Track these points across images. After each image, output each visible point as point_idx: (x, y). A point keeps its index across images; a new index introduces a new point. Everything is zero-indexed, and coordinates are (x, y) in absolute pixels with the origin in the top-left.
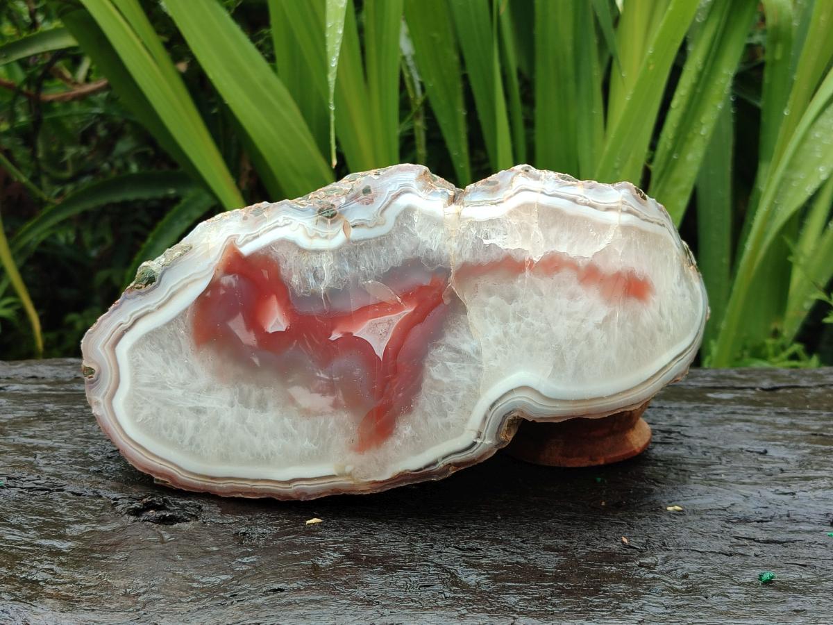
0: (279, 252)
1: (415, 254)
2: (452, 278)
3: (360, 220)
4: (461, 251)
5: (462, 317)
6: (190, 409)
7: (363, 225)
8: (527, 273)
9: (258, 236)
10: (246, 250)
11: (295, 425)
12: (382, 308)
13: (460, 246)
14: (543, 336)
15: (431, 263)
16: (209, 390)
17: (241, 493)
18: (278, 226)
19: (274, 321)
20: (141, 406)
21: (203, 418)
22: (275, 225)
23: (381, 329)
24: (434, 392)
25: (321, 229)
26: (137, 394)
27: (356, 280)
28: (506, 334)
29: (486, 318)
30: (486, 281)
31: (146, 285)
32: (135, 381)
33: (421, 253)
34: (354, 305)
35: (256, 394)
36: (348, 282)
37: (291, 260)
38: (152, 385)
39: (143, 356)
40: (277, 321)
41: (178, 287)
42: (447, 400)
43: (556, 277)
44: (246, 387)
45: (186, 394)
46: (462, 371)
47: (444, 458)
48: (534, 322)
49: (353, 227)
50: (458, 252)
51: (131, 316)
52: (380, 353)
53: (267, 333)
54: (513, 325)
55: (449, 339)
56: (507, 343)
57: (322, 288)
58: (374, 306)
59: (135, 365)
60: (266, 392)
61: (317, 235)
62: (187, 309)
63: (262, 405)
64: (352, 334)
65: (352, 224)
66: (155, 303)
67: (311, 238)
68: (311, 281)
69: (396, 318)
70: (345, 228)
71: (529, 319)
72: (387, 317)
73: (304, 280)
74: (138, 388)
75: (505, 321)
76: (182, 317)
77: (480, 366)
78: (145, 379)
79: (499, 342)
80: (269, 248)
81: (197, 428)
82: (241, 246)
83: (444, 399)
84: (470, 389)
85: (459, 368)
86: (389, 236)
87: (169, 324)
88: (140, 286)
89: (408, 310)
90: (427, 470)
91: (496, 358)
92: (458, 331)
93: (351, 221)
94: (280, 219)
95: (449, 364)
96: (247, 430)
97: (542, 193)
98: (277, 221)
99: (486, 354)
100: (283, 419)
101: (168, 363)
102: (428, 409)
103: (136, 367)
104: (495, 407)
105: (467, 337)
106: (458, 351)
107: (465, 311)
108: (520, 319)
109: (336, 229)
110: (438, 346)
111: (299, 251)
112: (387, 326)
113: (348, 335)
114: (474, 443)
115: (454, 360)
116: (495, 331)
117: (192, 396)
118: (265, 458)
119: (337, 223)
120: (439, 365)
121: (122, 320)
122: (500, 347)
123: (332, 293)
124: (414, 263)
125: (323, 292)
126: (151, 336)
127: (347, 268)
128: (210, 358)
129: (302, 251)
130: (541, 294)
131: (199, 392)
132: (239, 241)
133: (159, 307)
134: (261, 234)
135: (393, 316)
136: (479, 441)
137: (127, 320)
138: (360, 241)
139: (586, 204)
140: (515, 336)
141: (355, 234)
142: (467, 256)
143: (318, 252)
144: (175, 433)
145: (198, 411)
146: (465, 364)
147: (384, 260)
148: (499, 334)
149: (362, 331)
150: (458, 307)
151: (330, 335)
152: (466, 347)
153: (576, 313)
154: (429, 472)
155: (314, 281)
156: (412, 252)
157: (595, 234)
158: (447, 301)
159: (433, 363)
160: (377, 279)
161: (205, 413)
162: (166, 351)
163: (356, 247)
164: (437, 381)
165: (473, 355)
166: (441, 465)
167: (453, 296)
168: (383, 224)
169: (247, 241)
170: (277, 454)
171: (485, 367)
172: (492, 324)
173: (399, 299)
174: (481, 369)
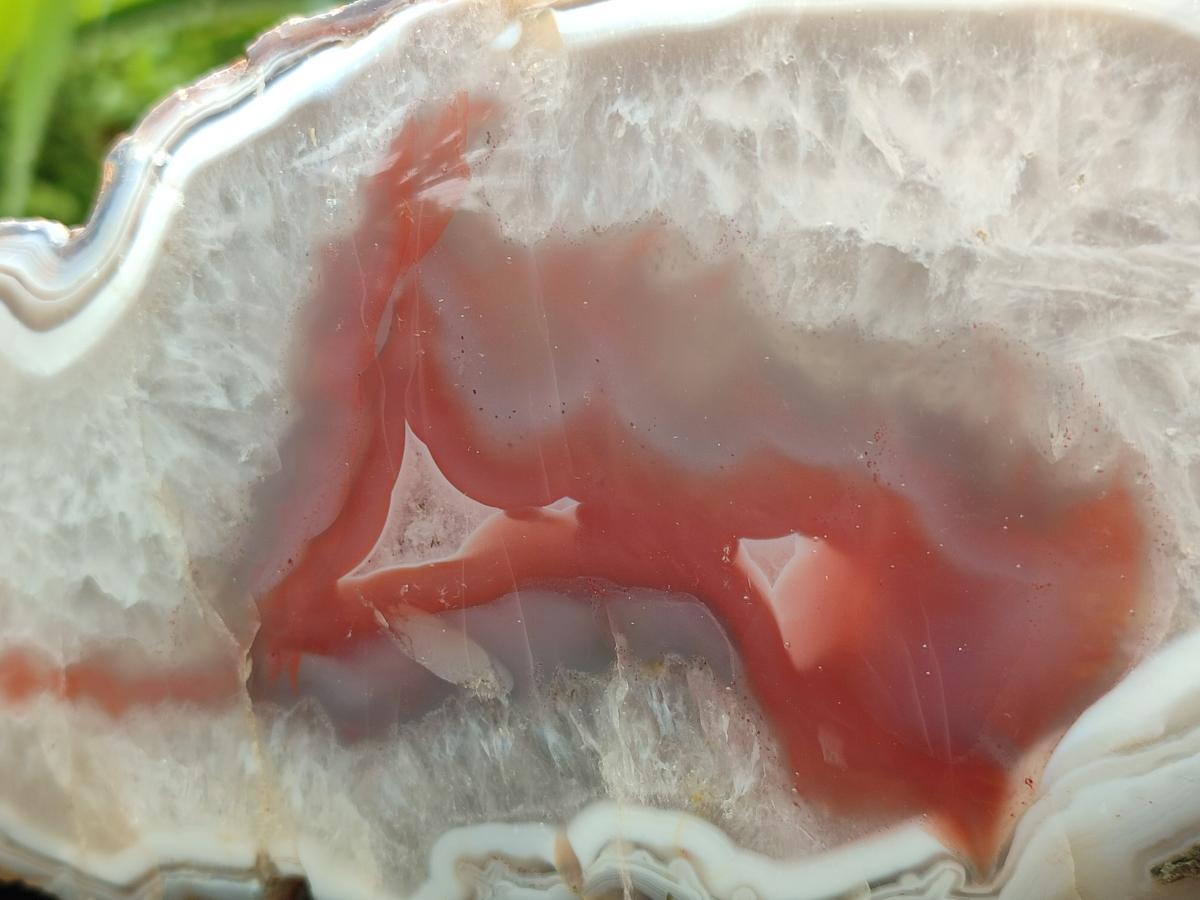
0: (787, 816)
2: (245, 672)
3: (532, 886)
6: (1152, 235)
7: (522, 871)
10: (921, 839)
12: (432, 594)
13: (238, 758)
16: (1068, 316)
19: (785, 573)
21: (1087, 197)
23: (423, 528)
25: (654, 877)
27: (521, 694)
28: (93, 488)
30: (158, 650)
34: (519, 615)
37: (744, 781)
40: (772, 576)
45: (1172, 296)
47: (250, 96)
49: (548, 869)
50: (241, 745)
52: (416, 452)
53: (808, 532)
54: (78, 515)
58: (456, 604)
61: (661, 857)
64: (510, 517)
65: (553, 877)
67: (685, 854)
68: (662, 709)
69: (383, 559)
70: (573, 867)
71: (41, 526)
72: (413, 562)
73: (693, 715)
77: (145, 395)
80: (838, 837)
81: (1127, 149)
82: (943, 857)
84: (168, 321)
85: (196, 388)
89: (348, 579)
90: (299, 52)
93: (557, 887)
96: (895, 157)
105: (186, 482)
106: (209, 440)
107: (199, 570)
108: (64, 530)
109: (600, 868)
111: (720, 812)
112: (408, 536)
113: (521, 509)
114: (172, 148)
115: (216, 414)
116: (120, 495)
117: (1144, 288)
119: (602, 887)
120: (248, 400)
124: (357, 728)
125: (619, 666)
127: (552, 737)
129: (713, 816)
131: (1114, 304)
132: (949, 875)
135: (392, 565)
138: (527, 818)
140: (69, 483)
141: (538, 841)
143: (657, 803)
147: (443, 748)
148: (106, 488)
149: (476, 522)
151: (577, 514)
152: (182, 448)
154: (292, 48)
155: (655, 706)
158: (247, 602)
160: (456, 692)
163: (534, 801)
164: (256, 348)
166: (262, 72)
168: (463, 861)
169: (921, 870)
170: (769, 72)
171: (133, 391)
172: (124, 521)
173: (382, 620)
174: (143, 383)
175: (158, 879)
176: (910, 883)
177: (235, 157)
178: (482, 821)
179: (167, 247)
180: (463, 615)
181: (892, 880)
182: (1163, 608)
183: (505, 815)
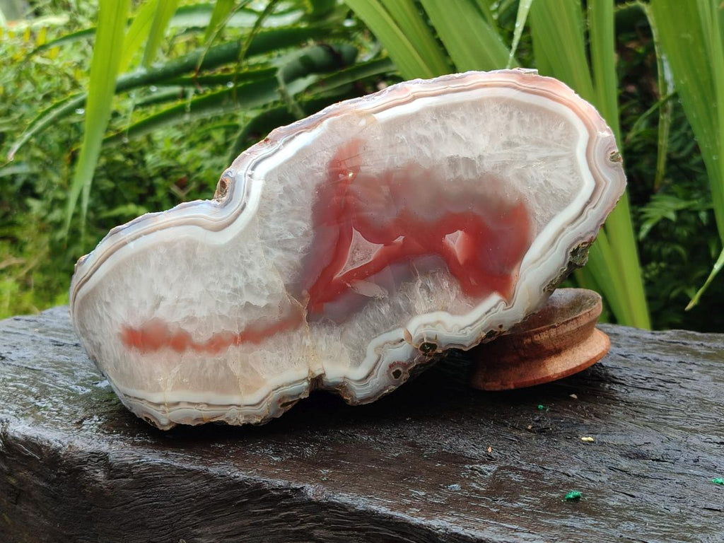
0: (464, 303)
1: (343, 328)
2: (305, 315)
3: (398, 347)
4: (302, 340)
5: (288, 282)
6: (517, 145)
7: (395, 344)
8: (237, 332)
9: (486, 313)
10: (495, 298)
11: (421, 152)
12: (363, 274)
13: (303, 342)
14: (212, 279)
15: (326, 322)
16: (504, 166)
17: (457, 78)
18: (470, 326)
19: (458, 241)
20: (564, 137)
21: (504, 139)
22: (473, 327)
23: (359, 255)
24: (298, 208)
25: (432, 332)
26: (568, 147)
27: (391, 294)
28: (245, 274)
29: (267, 285)
30: (274, 317)
31: (578, 247)
32: (572, 159)
33: (337, 331)
34: (388, 271)
35: (461, 172)
36: (397, 291)
37: (452, 298)
38: (556, 158)
39: (569, 183)
40: (454, 242)
41: (549, 253)
42: (286, 203)
43: (211, 336)
44: (471, 176)
45: (523, 158)
46: (278, 232)
47: (278, 150)
48: (222, 291)
49: (402, 340)
50: (304, 338)
51: (586, 217)
52: (356, 235)
53: (461, 230)
54: (240, 284)
55: (296, 258)
56: (242, 266)
57: (420, 282)
58: (370, 274)
59: (575, 174)
60: (452, 176)
61: (433, 325)
62: (538, 233)
63: (454, 163)
64: (385, 245)
65: (404, 342)
66: (567, 233)
67: (438, 322)
68: (431, 285)
69: (347, 267)
70: (409, 337)
71: (227, 291)
72: (356, 266)
73: (437, 284)
74: (567, 153)
75: (249, 286)
76: (540, 225)
77: (263, 241)
78: (564, 163)
79: (250, 266)
80: (475, 304)
81: (508, 127)
82: (500, 301)
83: (289, 204)
84: (267, 217)
85: (281, 235)
86: (369, 339)
87: (552, 217)
88: (584, 246)
89: (338, 276)
90: (292, 136)
91: (250, 251)
92: (289, 268)
93: (406, 344)
94: (469, 332)
95: (291, 237)
96: (463, 137)
97: (239, 406)
98: (471, 330)
99: (260, 253)
100: (432, 154)
101: (546, 182)
102: (302, 192)
103: (574, 171)
104: (240, 207)
105: (280, 263)
106: (285, 249)
107: (287, 286)
108: (235, 290)
109: (417, 335)
110: (305, 250)
111: (447, 308)
112: (355, 259)
113: (388, 243)
114: (253, 169)
115: (288, 241)
116: (255, 274)
117: (518, 157)
118: (441, 115)
119: (418, 340)
120: (300, 234)
121: (594, 211)
122: (248, 261)
123: (410, 277)
124: (342, 320)
125: (419, 277)
126: (565, 202)
127: (401, 303)
128: (508, 195)
129: (445, 309)
130: (221, 317)
131: (513, 162)
132: (502, 305)
133: (562, 230)
134: (484, 315)
135: (351, 268)
136: (250, 172)
137: (589, 213)
138: (394, 329)
139: (198, 404)
140: (236, 275)
141: (400, 333)
142: (295, 336)
143: (431, 311)
144: (527, 119)
145: (509, 144)
146: (277, 239)
147: (369, 317)
148: (250, 272)
149: (375, 249)
150: (294, 289)
151: (404, 239)
152: (278, 253)
153: (185, 307)
154: (289, 134)
155: (428, 285)
156: (345, 330)
157: (184, 380)
158: (305, 292)
159: (306, 234)
160: (373, 299)
161: (503, 145)
162: (550, 193)
163: (396, 323)
164: (300, 219)
165: (271, 249)
166: (280, 143)
167: (301, 298)
168: (377, 348)
169: (495, 306)
170: (431, 122)
171: (258, 240)
172: (259, 281)
173: (349, 285)
174: (262, 238)
175: (271, 394)
176: (493, 310)
177: (280, 167)
178: (382, 334)
179: (263, 197)
180: (373, 277)
181: (489, 311)
182: (535, 227)
183: (387, 330)
